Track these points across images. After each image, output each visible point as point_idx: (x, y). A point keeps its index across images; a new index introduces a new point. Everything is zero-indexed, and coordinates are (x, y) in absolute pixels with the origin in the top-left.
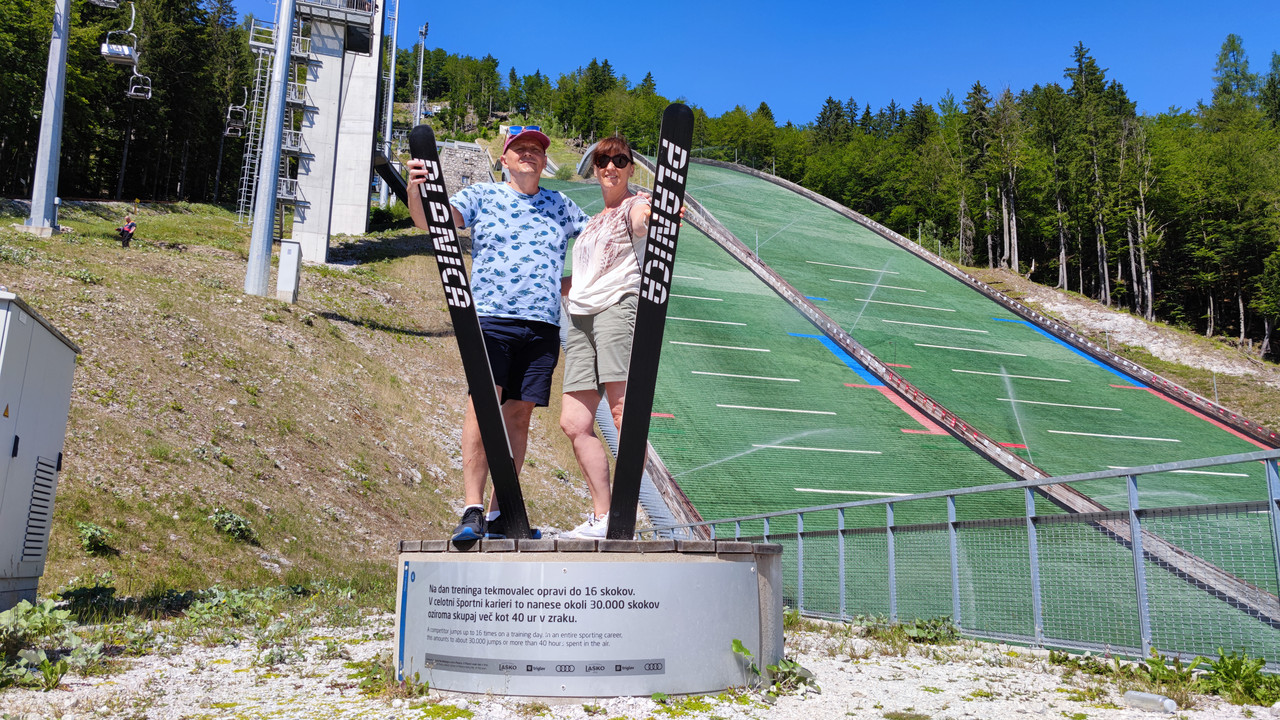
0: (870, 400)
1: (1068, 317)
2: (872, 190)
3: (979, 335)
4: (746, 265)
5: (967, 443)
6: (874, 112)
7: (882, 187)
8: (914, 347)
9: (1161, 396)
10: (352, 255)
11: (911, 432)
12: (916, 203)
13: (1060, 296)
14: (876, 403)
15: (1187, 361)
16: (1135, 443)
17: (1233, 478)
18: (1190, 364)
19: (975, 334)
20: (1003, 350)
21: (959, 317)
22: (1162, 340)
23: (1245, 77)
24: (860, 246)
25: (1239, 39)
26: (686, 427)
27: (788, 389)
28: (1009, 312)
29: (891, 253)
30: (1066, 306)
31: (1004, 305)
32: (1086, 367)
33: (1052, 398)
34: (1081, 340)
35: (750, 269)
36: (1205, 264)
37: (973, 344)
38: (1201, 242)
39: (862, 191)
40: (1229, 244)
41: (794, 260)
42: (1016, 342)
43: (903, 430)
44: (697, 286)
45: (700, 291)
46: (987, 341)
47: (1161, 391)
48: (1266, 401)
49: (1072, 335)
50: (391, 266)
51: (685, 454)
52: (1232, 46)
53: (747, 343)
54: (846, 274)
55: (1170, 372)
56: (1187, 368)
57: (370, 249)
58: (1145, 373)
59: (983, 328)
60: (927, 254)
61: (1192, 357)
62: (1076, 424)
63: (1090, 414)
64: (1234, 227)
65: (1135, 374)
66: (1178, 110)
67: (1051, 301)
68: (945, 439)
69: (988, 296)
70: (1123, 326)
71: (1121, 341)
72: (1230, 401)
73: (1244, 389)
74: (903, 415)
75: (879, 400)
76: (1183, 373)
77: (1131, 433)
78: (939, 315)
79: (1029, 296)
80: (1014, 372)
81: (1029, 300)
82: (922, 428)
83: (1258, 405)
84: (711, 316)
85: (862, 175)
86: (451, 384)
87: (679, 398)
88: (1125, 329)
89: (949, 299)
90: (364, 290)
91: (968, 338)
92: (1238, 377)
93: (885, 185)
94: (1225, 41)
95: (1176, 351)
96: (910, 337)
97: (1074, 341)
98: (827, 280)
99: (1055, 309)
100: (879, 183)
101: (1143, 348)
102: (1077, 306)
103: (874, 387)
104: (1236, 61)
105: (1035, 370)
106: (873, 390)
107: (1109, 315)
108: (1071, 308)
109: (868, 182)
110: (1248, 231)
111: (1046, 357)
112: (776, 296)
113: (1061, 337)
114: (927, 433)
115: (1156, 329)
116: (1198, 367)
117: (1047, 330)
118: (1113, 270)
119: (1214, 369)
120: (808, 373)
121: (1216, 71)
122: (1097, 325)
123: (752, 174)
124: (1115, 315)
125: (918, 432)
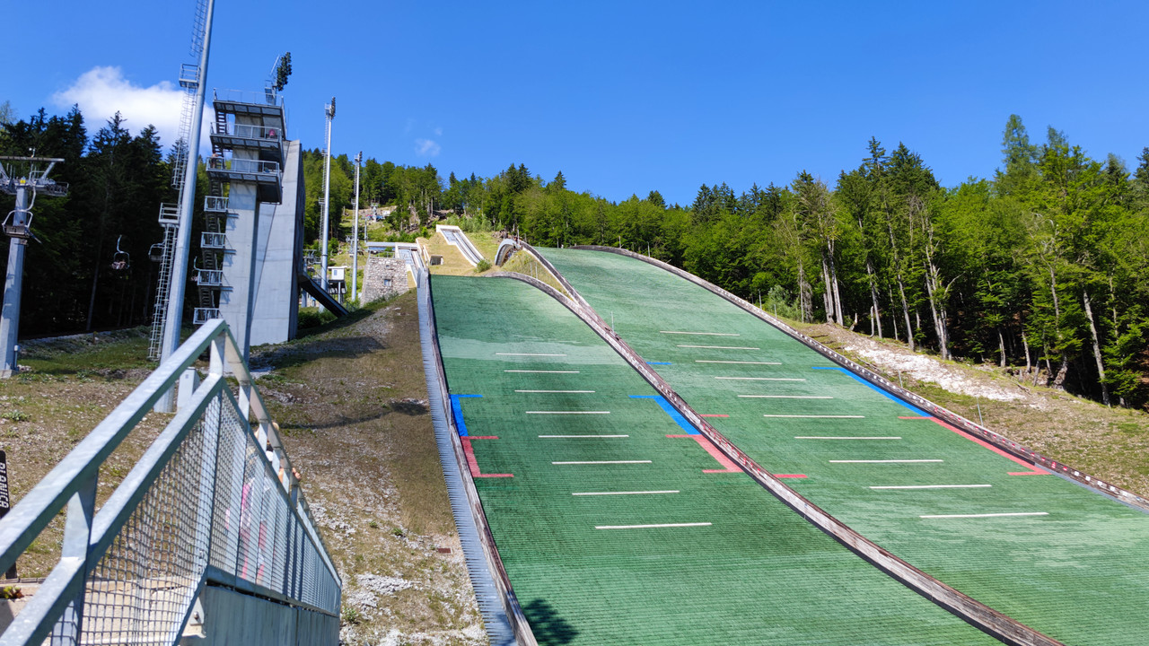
0: (684, 447)
1: (878, 362)
2: (737, 261)
3: (796, 383)
4: (605, 340)
5: (754, 477)
6: (738, 196)
7: (746, 258)
8: (736, 398)
9: (942, 423)
10: (269, 363)
11: (711, 471)
12: (772, 270)
13: (873, 343)
14: (689, 449)
15: (969, 392)
16: (902, 466)
17: (976, 489)
18: (971, 394)
19: (793, 382)
20: (813, 394)
21: (785, 368)
22: (951, 375)
23: (1026, 147)
24: (710, 314)
25: (1019, 117)
26: (521, 483)
27: (617, 444)
28: (828, 361)
29: (737, 317)
30: (877, 352)
31: (825, 355)
32: (882, 404)
33: (844, 433)
34: (882, 381)
35: (608, 342)
36: (992, 307)
37: (790, 391)
38: (988, 291)
39: (730, 262)
40: (1007, 290)
41: (649, 331)
42: (827, 387)
43: (704, 471)
44: (560, 362)
45: (561, 366)
46: (803, 388)
47: (941, 418)
48: (1028, 421)
49: (875, 377)
50: (300, 369)
51: (513, 507)
52: (1015, 124)
53: (592, 407)
54: (693, 339)
55: (954, 402)
56: (969, 397)
57: (285, 355)
58: (929, 405)
59: (803, 377)
60: (766, 316)
61: (973, 388)
62: (855, 454)
63: (872, 444)
64: (1011, 276)
65: (921, 406)
66: (975, 179)
67: (864, 348)
68: (737, 476)
69: (813, 348)
70: (919, 365)
71: (918, 378)
72: (998, 423)
73: (1012, 411)
74: (710, 458)
75: (692, 446)
76: (966, 401)
77: (902, 457)
78: (768, 368)
79: (848, 345)
80: (819, 413)
81: (848, 349)
82: (722, 467)
83: (1020, 424)
84: (566, 386)
85: (729, 248)
86: (323, 466)
87: (523, 460)
88: (922, 368)
89: (779, 353)
90: (270, 393)
91: (786, 386)
92: (1009, 402)
93: (749, 255)
94: (1009, 121)
95: (961, 383)
96: (736, 390)
97: (876, 381)
98: (675, 346)
99: (868, 355)
100: (744, 254)
101: (935, 383)
102: (886, 351)
103: (691, 436)
104: (1019, 135)
105: (837, 409)
106: (689, 439)
107: (909, 357)
108: (881, 353)
109: (733, 255)
110: (1021, 280)
111: (850, 397)
112: (627, 364)
113: (867, 379)
114: (724, 471)
115: (945, 367)
116: (978, 396)
117: (857, 373)
118: (913, 318)
119: (991, 397)
120: (637, 429)
121: (1004, 144)
122: (901, 367)
123: (632, 257)
124: (915, 357)
125: (715, 471)
